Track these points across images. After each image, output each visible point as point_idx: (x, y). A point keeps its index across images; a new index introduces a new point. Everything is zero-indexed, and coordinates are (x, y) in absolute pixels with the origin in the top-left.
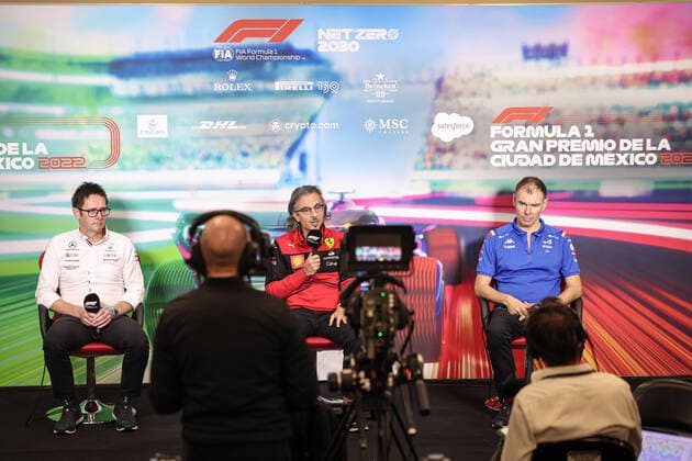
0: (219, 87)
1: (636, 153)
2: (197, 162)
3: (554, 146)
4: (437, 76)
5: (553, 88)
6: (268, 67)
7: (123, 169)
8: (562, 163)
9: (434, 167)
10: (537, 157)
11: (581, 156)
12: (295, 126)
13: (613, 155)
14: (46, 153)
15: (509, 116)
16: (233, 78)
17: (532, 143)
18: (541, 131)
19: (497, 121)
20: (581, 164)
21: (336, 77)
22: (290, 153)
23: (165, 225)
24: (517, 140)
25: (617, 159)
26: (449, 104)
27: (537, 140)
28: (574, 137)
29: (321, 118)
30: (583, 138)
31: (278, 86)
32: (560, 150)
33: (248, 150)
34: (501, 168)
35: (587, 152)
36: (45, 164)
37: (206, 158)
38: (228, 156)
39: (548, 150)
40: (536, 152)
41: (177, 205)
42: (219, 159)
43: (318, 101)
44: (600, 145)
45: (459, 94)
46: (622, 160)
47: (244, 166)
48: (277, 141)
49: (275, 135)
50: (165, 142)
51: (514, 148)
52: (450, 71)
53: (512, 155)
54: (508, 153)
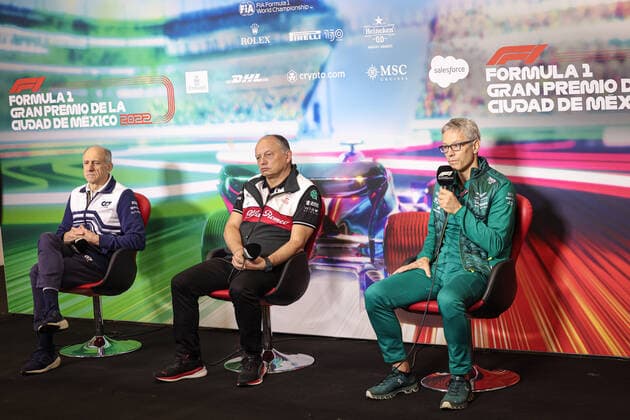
0: (245, 41)
2: (232, 116)
3: (552, 89)
4: (430, 18)
5: (546, 23)
6: (283, 18)
7: (178, 123)
8: (561, 108)
9: (434, 116)
10: (534, 101)
11: (580, 99)
12: (308, 77)
13: (615, 98)
14: (124, 110)
16: (255, 31)
17: (529, 86)
18: (536, 72)
19: (491, 63)
20: (581, 109)
21: (340, 24)
22: (305, 104)
23: (208, 176)
24: (513, 83)
25: (619, 102)
26: (445, 46)
27: (533, 82)
28: (572, 78)
29: (329, 67)
30: (581, 78)
31: (292, 36)
32: (558, 93)
33: (269, 101)
34: (500, 115)
35: (587, 95)
36: (126, 120)
37: (239, 111)
38: (255, 108)
39: (546, 93)
41: (219, 157)
42: (249, 112)
43: (325, 51)
44: (600, 86)
45: (453, 34)
46: (625, 103)
47: (269, 119)
48: (294, 92)
49: (291, 86)
50: (207, 96)
51: (511, 92)
52: (443, 11)
53: (509, 100)
54: (504, 97)
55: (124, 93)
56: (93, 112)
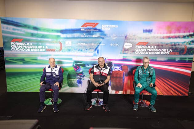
0: (82, 36)
1: (165, 52)
2: (77, 51)
4: (125, 35)
5: (149, 38)
6: (92, 32)
7: (63, 52)
8: (149, 54)
9: (124, 53)
11: (153, 52)
12: (96, 45)
14: (48, 48)
15: (140, 44)
16: (84, 34)
17: (144, 49)
18: (146, 47)
19: (137, 45)
20: (153, 54)
21: (105, 35)
22: (95, 50)
23: (71, 63)
24: (141, 49)
25: (161, 53)
26: (128, 41)
27: (145, 49)
28: (152, 48)
29: (102, 43)
30: (154, 49)
31: (94, 36)
32: (149, 51)
33: (87, 49)
34: (137, 54)
35: (155, 52)
36: (48, 50)
37: (79, 50)
38: (83, 50)
39: (147, 51)
40: (144, 51)
41: (73, 59)
42: (81, 50)
43: (101, 40)
44: (158, 50)
45: (130, 39)
46: (162, 53)
47: (86, 52)
48: (93, 47)
49: (93, 46)
50: (71, 47)
52: (128, 34)
53: (140, 52)
55: (48, 44)
56: (38, 48)
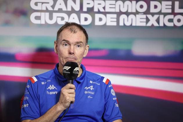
1: (165, 14)
3: (90, 6)
8: (97, 23)
10: (74, 15)
11: (115, 16)
13: (144, 16)
17: (70, 2)
20: (115, 24)
25: (148, 20)
32: (96, 10)
34: (41, 25)
35: (120, 13)
39: (85, 9)
40: (73, 11)
44: (133, 6)
46: (153, 21)
51: (53, 7)
53: (51, 13)
54: (47, 10)
